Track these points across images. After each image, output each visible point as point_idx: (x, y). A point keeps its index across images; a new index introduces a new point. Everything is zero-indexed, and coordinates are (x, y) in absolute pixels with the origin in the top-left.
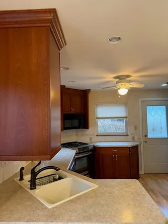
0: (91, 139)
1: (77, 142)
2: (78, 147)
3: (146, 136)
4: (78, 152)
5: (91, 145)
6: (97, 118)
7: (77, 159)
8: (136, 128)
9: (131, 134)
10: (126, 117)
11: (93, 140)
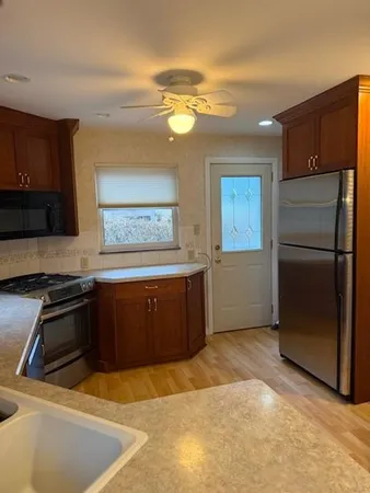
0: (84, 262)
1: (43, 274)
2: (50, 289)
3: (218, 248)
4: (49, 302)
5: (87, 280)
6: (100, 206)
7: (46, 321)
8: (197, 230)
9: (187, 246)
10: (176, 205)
11: (91, 266)
